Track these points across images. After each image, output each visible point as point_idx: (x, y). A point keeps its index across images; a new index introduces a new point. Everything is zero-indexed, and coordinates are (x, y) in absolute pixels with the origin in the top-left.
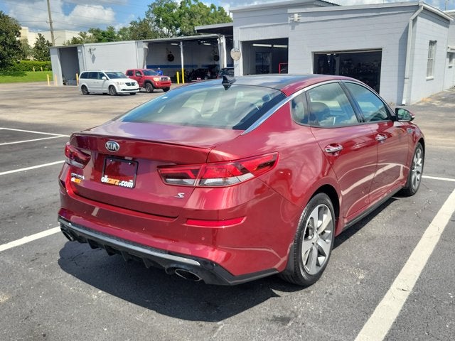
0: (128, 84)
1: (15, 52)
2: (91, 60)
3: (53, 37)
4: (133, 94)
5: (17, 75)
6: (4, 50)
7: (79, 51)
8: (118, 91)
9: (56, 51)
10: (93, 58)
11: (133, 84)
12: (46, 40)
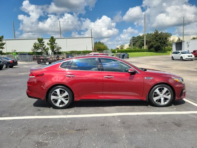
0: (189, 56)
1: (164, 45)
2: (187, 47)
3: (183, 38)
4: (192, 60)
5: (164, 53)
6: (161, 44)
7: (183, 43)
8: (184, 59)
9: (175, 44)
10: (188, 46)
11: (191, 56)
12: (181, 39)
